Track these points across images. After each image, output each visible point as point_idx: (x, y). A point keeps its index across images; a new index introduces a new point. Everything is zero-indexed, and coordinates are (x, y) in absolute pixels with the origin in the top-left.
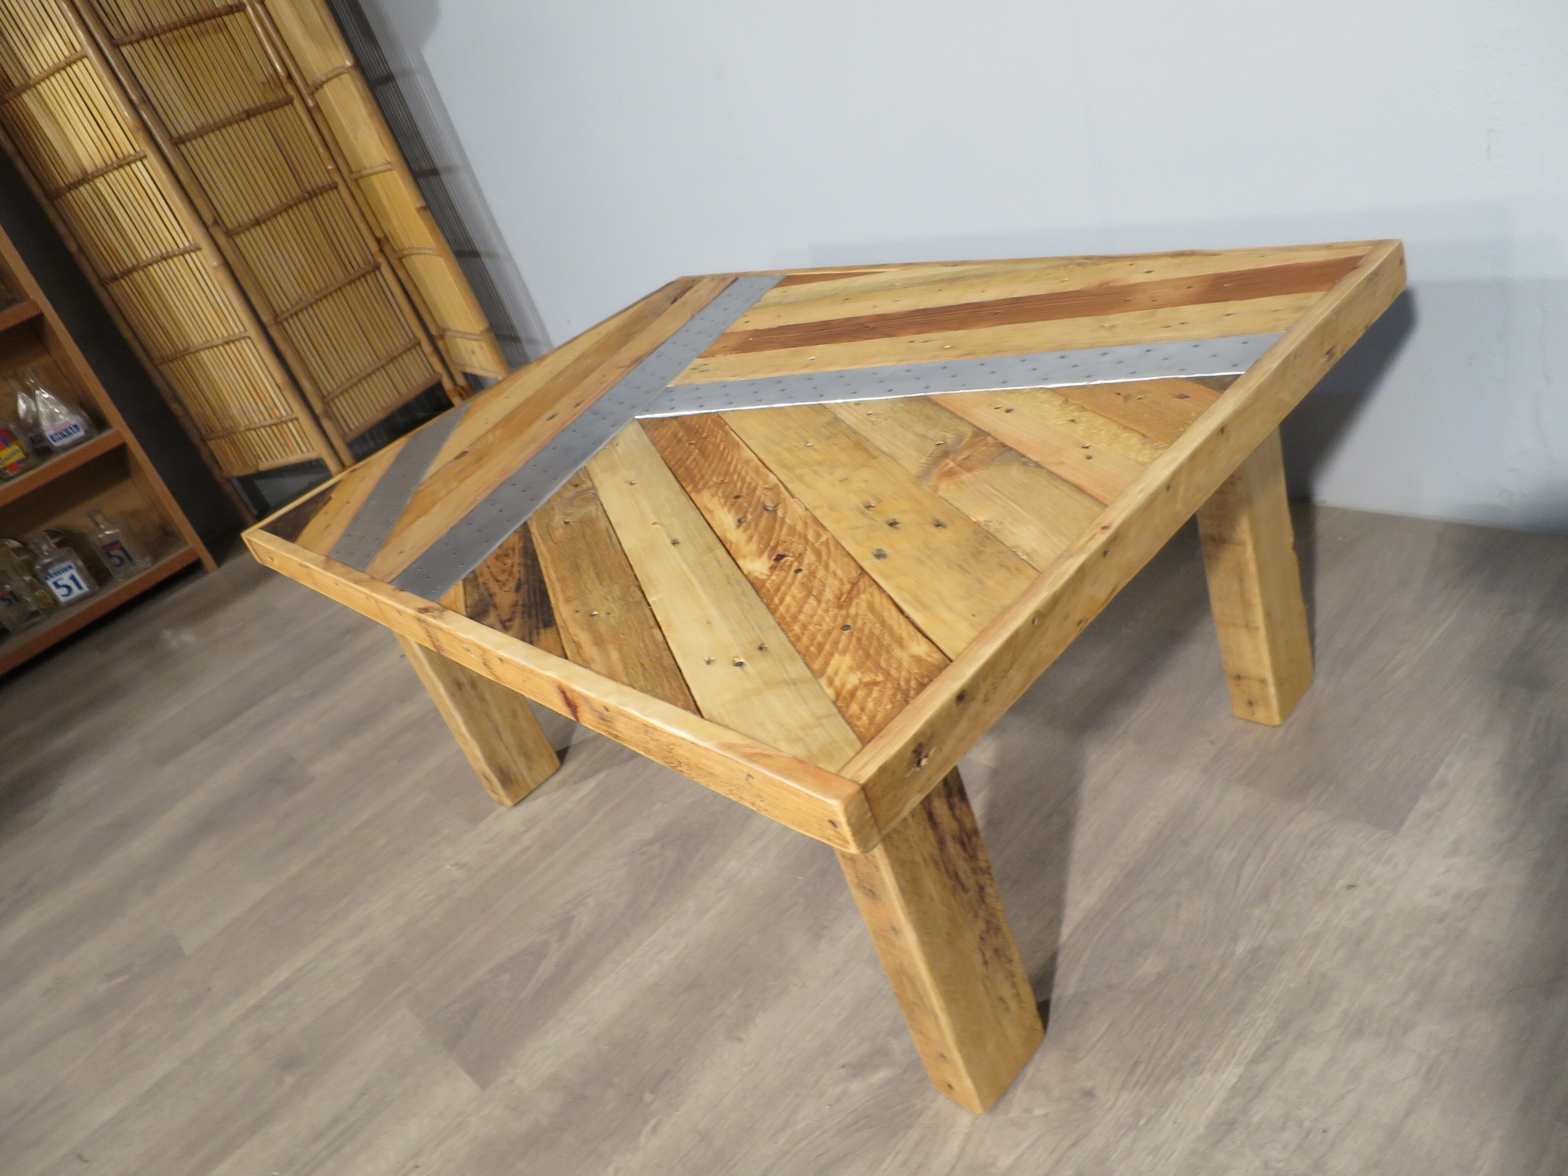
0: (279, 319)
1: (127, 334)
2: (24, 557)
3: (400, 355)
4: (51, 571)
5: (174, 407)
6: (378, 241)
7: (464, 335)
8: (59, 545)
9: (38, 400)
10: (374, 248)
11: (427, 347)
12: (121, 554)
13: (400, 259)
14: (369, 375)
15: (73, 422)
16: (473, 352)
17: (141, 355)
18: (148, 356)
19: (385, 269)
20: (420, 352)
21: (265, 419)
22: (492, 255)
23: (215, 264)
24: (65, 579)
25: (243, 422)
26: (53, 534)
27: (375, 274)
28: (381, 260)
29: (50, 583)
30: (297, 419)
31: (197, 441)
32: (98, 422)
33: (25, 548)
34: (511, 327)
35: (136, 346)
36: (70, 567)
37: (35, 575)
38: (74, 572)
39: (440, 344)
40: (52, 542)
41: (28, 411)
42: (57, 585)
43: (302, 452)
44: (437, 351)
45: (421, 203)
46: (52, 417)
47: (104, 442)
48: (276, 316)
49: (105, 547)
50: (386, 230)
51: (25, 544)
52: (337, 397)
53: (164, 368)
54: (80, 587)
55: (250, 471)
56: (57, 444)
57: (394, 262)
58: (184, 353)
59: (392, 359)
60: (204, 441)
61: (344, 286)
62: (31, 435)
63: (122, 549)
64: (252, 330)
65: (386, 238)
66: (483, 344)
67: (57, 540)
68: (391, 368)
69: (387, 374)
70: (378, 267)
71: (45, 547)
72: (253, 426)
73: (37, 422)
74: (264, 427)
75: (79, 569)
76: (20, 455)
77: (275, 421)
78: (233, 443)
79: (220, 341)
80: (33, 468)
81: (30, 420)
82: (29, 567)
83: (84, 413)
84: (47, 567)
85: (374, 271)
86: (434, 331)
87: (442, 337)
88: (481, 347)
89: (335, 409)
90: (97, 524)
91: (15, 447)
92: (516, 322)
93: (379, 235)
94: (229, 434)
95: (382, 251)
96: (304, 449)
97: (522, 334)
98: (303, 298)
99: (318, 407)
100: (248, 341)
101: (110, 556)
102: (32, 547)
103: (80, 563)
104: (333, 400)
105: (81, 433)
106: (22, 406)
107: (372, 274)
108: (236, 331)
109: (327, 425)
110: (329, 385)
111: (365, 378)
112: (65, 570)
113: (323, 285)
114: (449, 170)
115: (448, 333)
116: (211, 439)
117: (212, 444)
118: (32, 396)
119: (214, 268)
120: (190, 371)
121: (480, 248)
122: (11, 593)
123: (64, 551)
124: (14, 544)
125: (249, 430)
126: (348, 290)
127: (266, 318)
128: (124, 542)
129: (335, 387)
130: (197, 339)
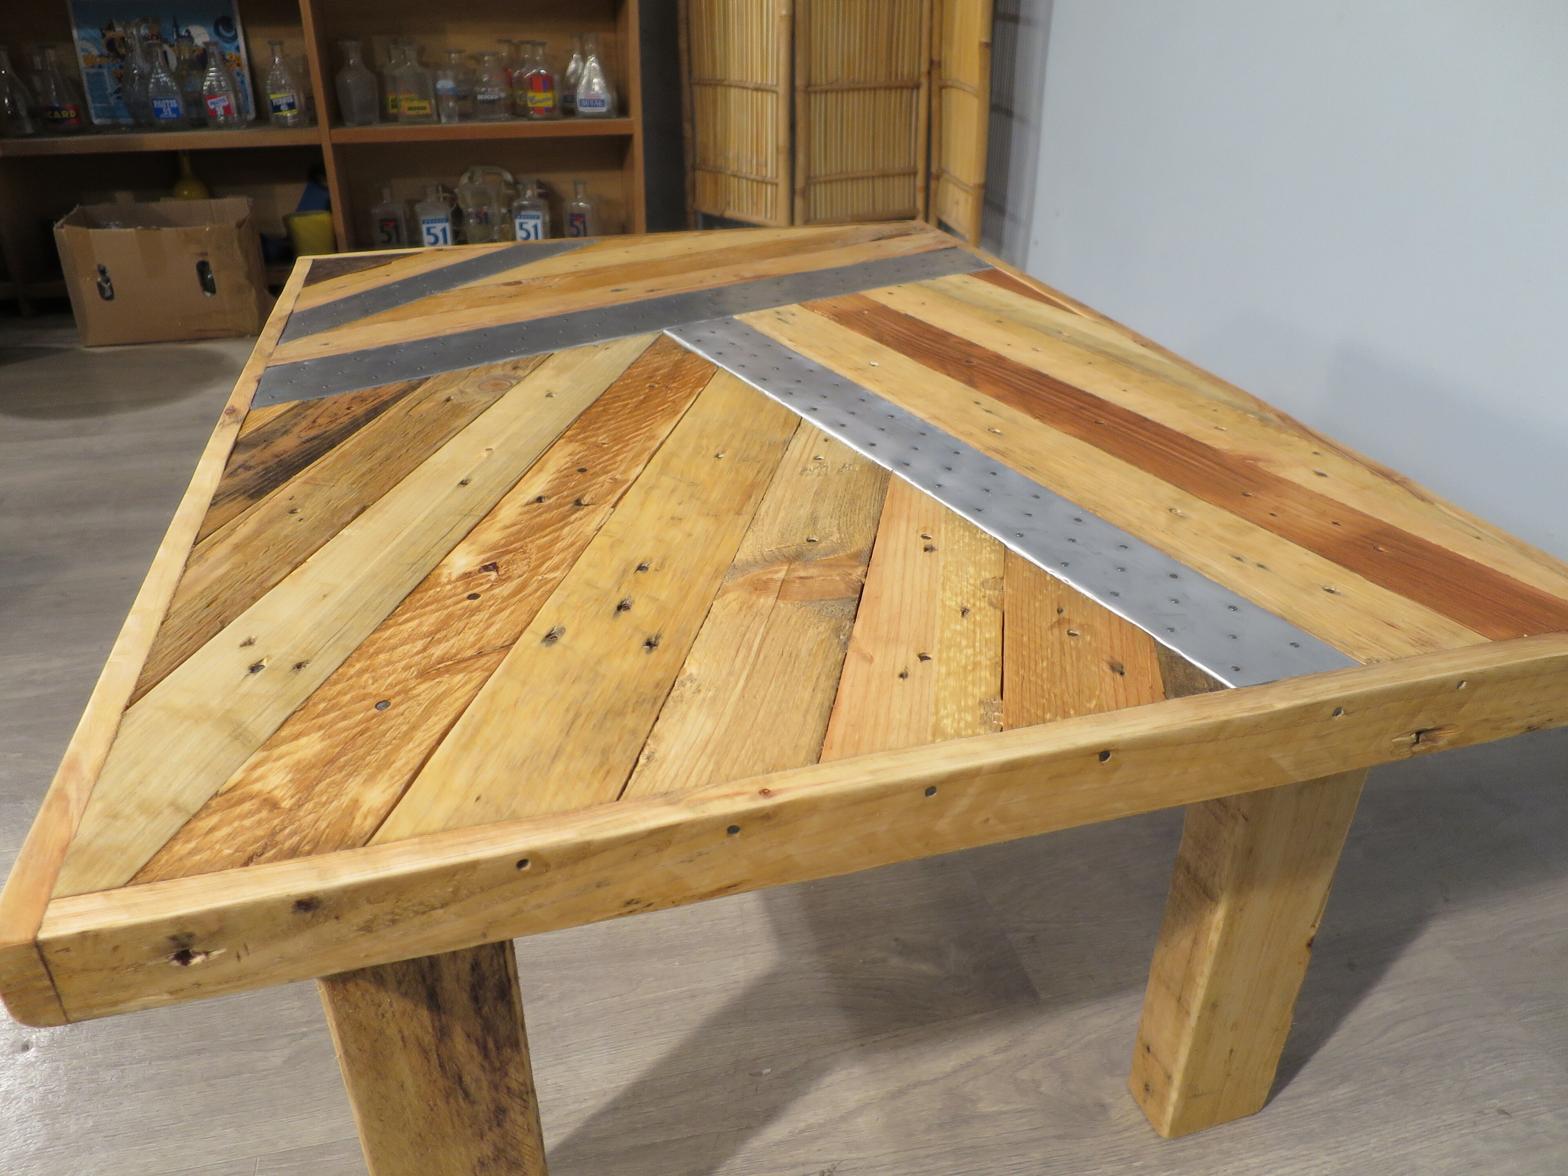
0: (810, 89)
1: (683, 45)
2: (510, 192)
3: (893, 176)
4: (523, 213)
5: (687, 127)
6: (931, 62)
7: (958, 183)
8: (540, 196)
9: (588, 64)
10: (924, 67)
11: (920, 180)
12: (581, 227)
13: (942, 88)
14: (857, 179)
15: (603, 97)
16: (957, 203)
17: (685, 69)
18: (690, 72)
19: (923, 92)
20: (912, 182)
21: (751, 173)
22: (1023, 120)
23: (784, 12)
24: (530, 224)
25: (733, 167)
26: (540, 185)
27: (912, 94)
28: (924, 81)
29: (517, 222)
30: (777, 185)
31: (688, 163)
32: (622, 108)
33: (515, 185)
34: (1004, 198)
35: (684, 58)
36: (538, 218)
37: (510, 211)
38: (539, 222)
39: (933, 184)
40: (538, 191)
41: (575, 72)
42: (521, 228)
43: (766, 216)
44: (927, 188)
45: (985, 39)
46: (590, 83)
47: (616, 126)
48: (808, 85)
49: (572, 215)
50: (943, 55)
51: (516, 183)
52: (820, 183)
53: (697, 89)
54: (537, 237)
55: (716, 213)
56: (582, 109)
57: (935, 88)
58: (719, 83)
59: (885, 176)
60: (694, 169)
61: (880, 88)
62: (567, 93)
63: (584, 223)
64: (782, 88)
65: (940, 63)
66: (970, 200)
67: (540, 191)
68: (879, 183)
69: (873, 188)
70: (917, 87)
71: (529, 193)
72: (739, 174)
73: (576, 86)
74: (747, 179)
75: (544, 223)
76: (549, 104)
77: (758, 178)
78: (716, 182)
79: (751, 86)
80: (556, 119)
81: (572, 80)
82: (509, 201)
83: (615, 94)
84: (522, 208)
85: (912, 89)
86: (934, 169)
87: (938, 178)
88: (966, 200)
89: (812, 193)
90: (576, 193)
91: (549, 95)
92: (1010, 195)
93: (935, 58)
94: (717, 172)
95: (929, 73)
96: (769, 215)
97: (1009, 208)
98: (840, 81)
99: (800, 183)
100: (775, 96)
101: (572, 225)
102: (520, 187)
103: (547, 218)
104: (815, 184)
105: (604, 110)
106: (572, 66)
107: (910, 91)
108: (770, 82)
109: (799, 203)
110: (820, 169)
111: (852, 179)
112: (532, 217)
113: (862, 79)
114: (1029, 22)
115: (945, 176)
116: (700, 169)
117: (699, 174)
118: (584, 59)
119: (781, 17)
120: (715, 102)
121: (1017, 109)
122: (486, 214)
123: (541, 202)
124: (508, 177)
125: (734, 176)
126: (881, 94)
127: (800, 82)
128: (588, 218)
129: (823, 172)
130: (734, 75)
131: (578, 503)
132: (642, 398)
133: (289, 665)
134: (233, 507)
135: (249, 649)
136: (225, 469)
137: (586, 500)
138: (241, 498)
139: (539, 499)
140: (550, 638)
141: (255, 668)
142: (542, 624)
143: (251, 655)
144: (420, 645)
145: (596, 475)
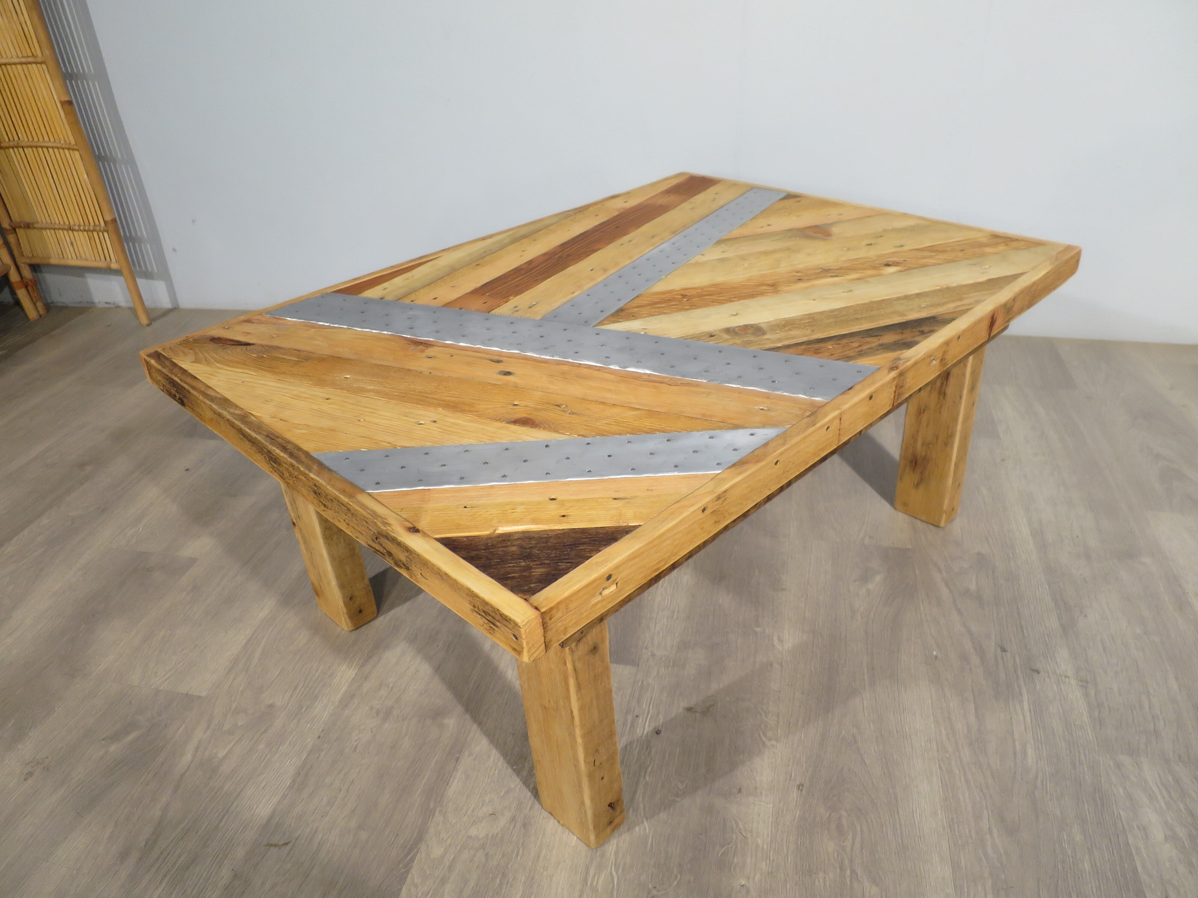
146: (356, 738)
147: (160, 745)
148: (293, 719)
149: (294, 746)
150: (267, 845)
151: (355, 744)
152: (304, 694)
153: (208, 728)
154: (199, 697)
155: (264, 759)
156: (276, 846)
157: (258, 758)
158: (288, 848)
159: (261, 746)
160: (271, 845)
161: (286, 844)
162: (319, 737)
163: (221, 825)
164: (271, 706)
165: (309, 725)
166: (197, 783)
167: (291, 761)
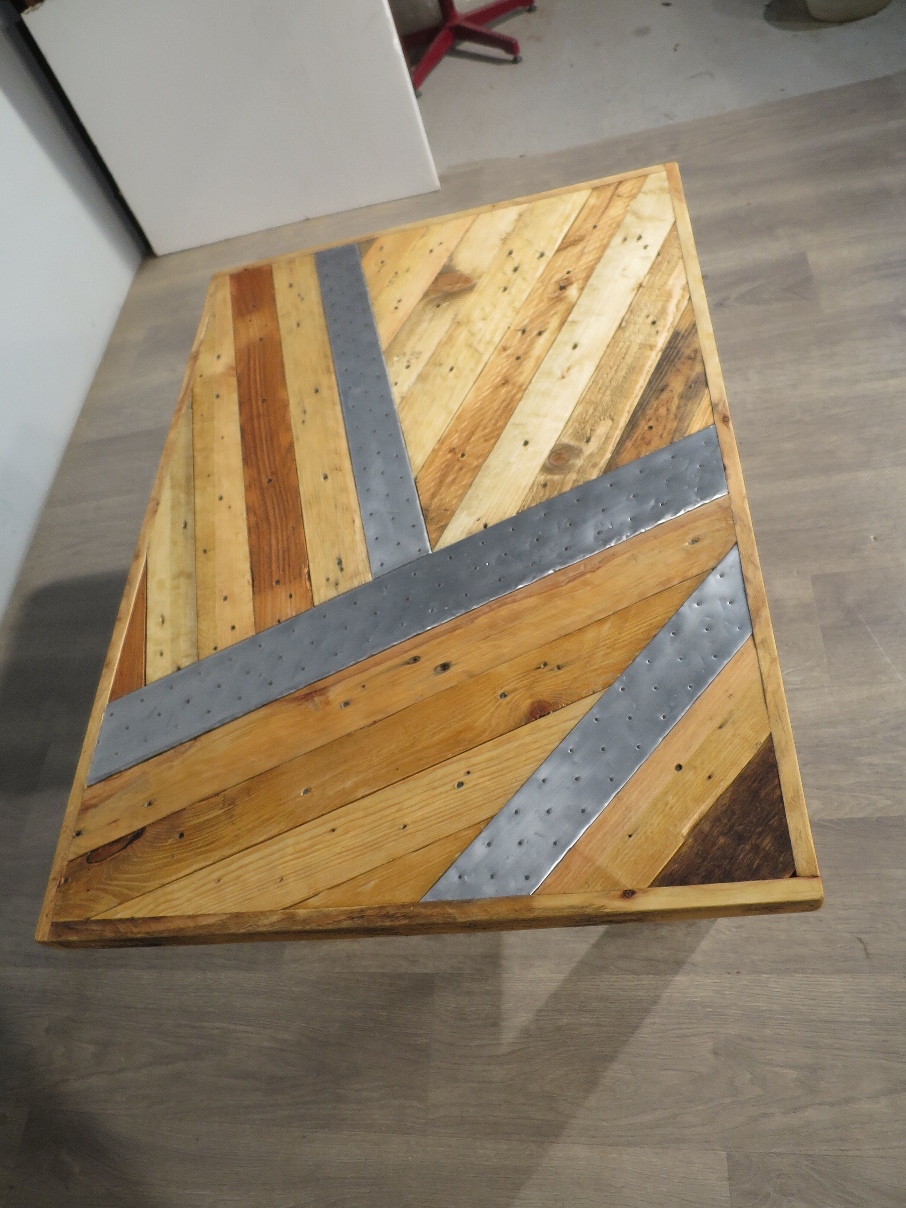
131: (524, 332)
132: (473, 438)
133: (629, 239)
134: (684, 326)
135: (644, 244)
136: (702, 357)
137: (520, 333)
138: (683, 332)
139: (540, 334)
140: (542, 255)
141: (640, 238)
142: (544, 261)
143: (642, 243)
144: (586, 250)
145: (512, 355)
146: (727, 932)
147: (806, 1163)
148: (725, 1015)
149: (757, 994)
150: (868, 958)
151: (734, 930)
152: (688, 1021)
153: (765, 1115)
154: (729, 1157)
155: (782, 1019)
156: (866, 949)
157: (783, 1028)
158: (862, 936)
159: (768, 1032)
160: (867, 954)
161: (861, 941)
162: (738, 973)
163: (868, 1020)
164: (715, 1053)
165: (727, 993)
166: (835, 1080)
167: (775, 988)
